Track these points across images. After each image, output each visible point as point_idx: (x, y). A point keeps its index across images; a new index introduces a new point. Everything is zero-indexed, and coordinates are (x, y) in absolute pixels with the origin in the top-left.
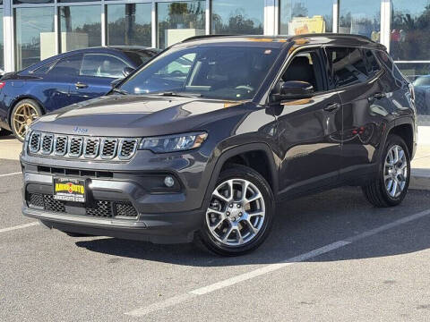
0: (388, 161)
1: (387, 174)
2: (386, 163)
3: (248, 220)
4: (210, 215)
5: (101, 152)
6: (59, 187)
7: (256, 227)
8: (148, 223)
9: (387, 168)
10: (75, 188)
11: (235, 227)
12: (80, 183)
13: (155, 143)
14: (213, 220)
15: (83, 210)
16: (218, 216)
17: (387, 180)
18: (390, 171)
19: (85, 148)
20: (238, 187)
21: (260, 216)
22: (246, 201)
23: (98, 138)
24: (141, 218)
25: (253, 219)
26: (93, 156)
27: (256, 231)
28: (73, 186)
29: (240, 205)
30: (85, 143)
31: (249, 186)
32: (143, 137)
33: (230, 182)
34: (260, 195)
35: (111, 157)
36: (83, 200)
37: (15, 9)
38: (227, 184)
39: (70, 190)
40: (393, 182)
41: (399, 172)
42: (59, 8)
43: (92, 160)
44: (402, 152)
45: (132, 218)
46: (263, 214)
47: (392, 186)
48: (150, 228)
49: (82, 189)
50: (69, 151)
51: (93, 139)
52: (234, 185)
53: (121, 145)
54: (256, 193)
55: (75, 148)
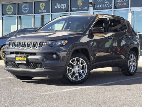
0: (130, 59)
1: (129, 64)
2: (129, 60)
3: (81, 72)
4: (68, 69)
5: (32, 46)
6: (17, 59)
7: (84, 75)
8: (47, 70)
9: (130, 62)
10: (23, 59)
11: (77, 74)
12: (24, 57)
13: (50, 43)
14: (69, 71)
15: (25, 66)
16: (71, 70)
17: (130, 66)
18: (130, 63)
19: (26, 45)
20: (78, 61)
21: (85, 71)
22: (81, 65)
23: (31, 42)
24: (45, 68)
25: (83, 72)
26: (29, 48)
27: (84, 76)
28: (22, 58)
29: (79, 67)
30: (27, 43)
31: (82, 60)
32: (46, 41)
33: (75, 59)
34: (85, 64)
35: (35, 48)
36: (25, 63)
37: (3, 17)
38: (74, 59)
39: (21, 60)
40: (132, 67)
41: (134, 64)
42: (18, 16)
43: (29, 49)
44: (135, 57)
45: (42, 68)
46: (86, 70)
47: (131, 68)
48: (48, 72)
49: (25, 59)
50: (21, 46)
51: (29, 42)
52: (77, 60)
53: (39, 44)
54: (84, 63)
55: (23, 45)
